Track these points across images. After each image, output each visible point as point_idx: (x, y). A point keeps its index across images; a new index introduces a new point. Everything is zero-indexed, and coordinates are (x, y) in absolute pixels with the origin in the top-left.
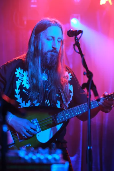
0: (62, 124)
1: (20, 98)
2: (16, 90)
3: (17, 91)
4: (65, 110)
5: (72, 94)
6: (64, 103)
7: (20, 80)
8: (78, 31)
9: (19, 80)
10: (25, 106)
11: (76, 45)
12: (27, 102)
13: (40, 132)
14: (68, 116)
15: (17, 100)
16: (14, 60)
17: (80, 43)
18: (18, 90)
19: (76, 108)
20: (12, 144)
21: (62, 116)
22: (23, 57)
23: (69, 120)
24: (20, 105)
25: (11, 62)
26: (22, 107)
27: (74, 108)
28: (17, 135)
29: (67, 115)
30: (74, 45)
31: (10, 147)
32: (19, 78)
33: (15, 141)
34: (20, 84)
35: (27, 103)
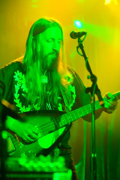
0: (64, 128)
1: (20, 103)
2: (15, 94)
3: (17, 96)
4: (67, 113)
5: (74, 96)
6: (66, 105)
7: (19, 83)
8: (81, 33)
9: (17, 83)
10: (25, 111)
11: (79, 48)
12: (27, 106)
13: (42, 137)
14: (70, 119)
15: (17, 105)
16: (12, 63)
17: (83, 45)
18: (18, 94)
19: (79, 110)
20: (13, 151)
21: (64, 119)
22: (22, 59)
23: (71, 123)
24: (20, 110)
25: (9, 65)
26: (22, 112)
27: (76, 110)
28: (16, 139)
29: (69, 117)
30: (77, 48)
31: (10, 154)
32: (18, 82)
33: (15, 148)
34: (19, 88)
35: (27, 108)
